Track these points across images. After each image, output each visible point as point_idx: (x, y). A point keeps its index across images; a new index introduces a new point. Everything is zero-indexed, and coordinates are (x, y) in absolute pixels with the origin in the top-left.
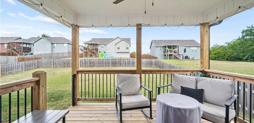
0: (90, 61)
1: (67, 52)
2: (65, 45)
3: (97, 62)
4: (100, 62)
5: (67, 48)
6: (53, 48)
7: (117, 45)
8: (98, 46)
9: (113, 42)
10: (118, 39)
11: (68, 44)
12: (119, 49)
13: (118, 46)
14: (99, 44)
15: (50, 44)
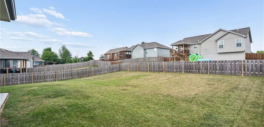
0: (158, 65)
1: (157, 56)
2: (155, 49)
3: (166, 65)
4: (169, 65)
5: (156, 52)
6: (145, 53)
7: (219, 41)
8: (190, 46)
9: (210, 39)
10: (220, 32)
11: (158, 49)
12: (223, 47)
13: (219, 43)
14: (191, 44)
15: (143, 50)
